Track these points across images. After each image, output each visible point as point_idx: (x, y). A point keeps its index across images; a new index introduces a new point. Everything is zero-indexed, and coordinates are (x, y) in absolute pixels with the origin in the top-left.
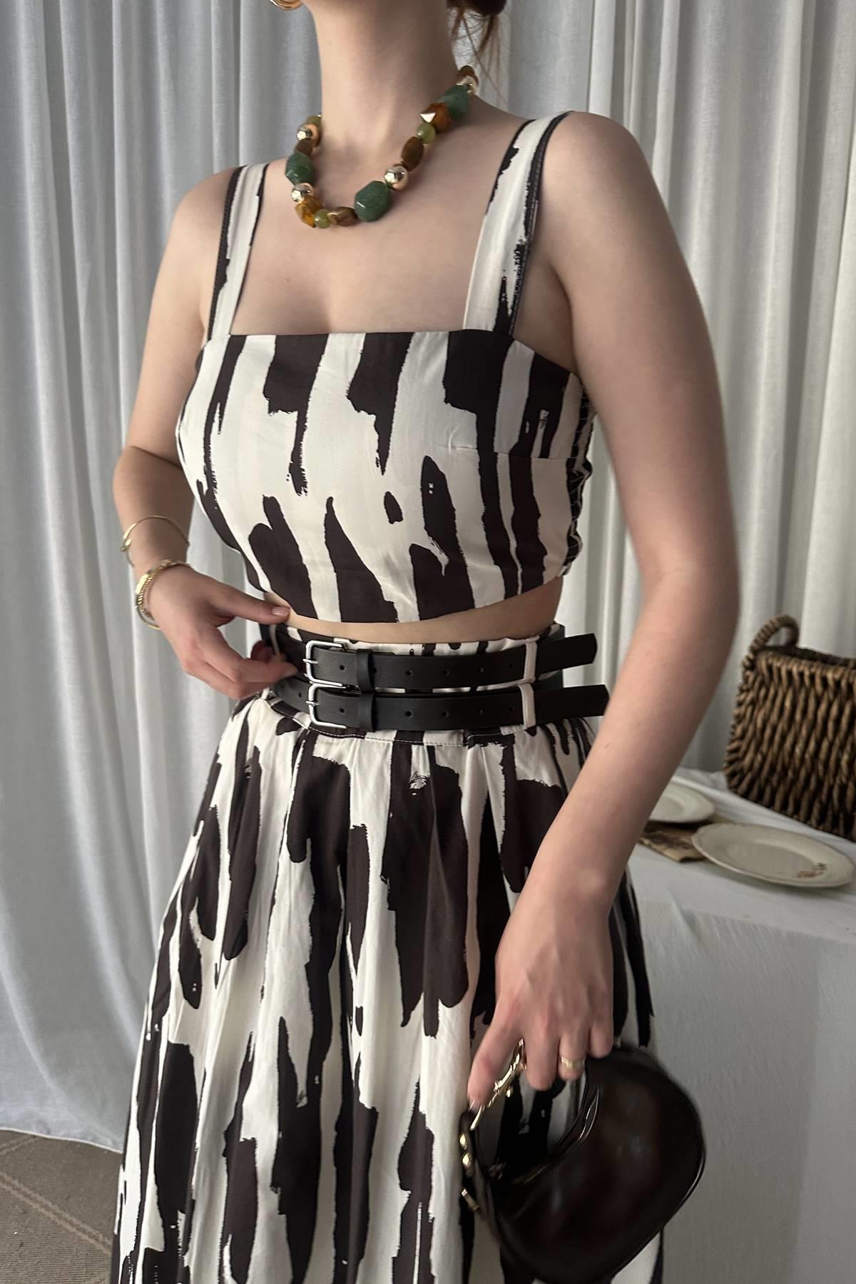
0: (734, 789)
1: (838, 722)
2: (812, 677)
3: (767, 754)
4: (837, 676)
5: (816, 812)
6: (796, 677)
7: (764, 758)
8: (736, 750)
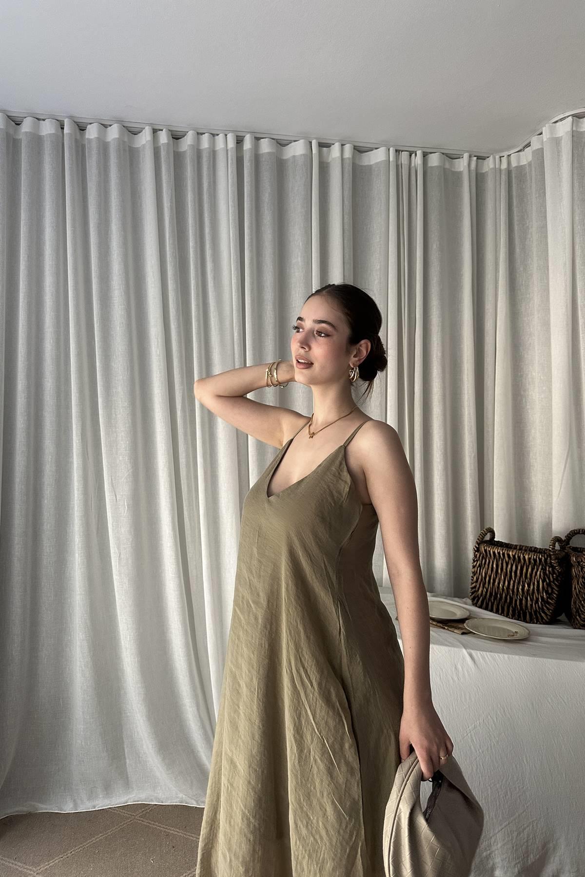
0: (475, 605)
1: (516, 572)
2: (503, 554)
3: (488, 588)
4: (514, 554)
5: (511, 611)
6: (497, 554)
7: (487, 590)
8: (475, 587)
